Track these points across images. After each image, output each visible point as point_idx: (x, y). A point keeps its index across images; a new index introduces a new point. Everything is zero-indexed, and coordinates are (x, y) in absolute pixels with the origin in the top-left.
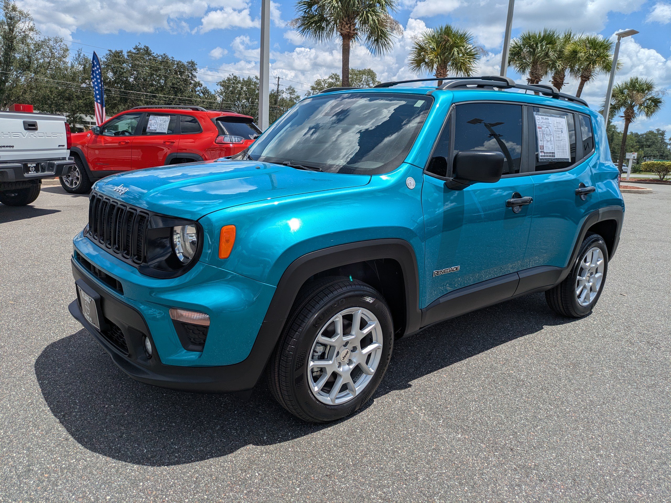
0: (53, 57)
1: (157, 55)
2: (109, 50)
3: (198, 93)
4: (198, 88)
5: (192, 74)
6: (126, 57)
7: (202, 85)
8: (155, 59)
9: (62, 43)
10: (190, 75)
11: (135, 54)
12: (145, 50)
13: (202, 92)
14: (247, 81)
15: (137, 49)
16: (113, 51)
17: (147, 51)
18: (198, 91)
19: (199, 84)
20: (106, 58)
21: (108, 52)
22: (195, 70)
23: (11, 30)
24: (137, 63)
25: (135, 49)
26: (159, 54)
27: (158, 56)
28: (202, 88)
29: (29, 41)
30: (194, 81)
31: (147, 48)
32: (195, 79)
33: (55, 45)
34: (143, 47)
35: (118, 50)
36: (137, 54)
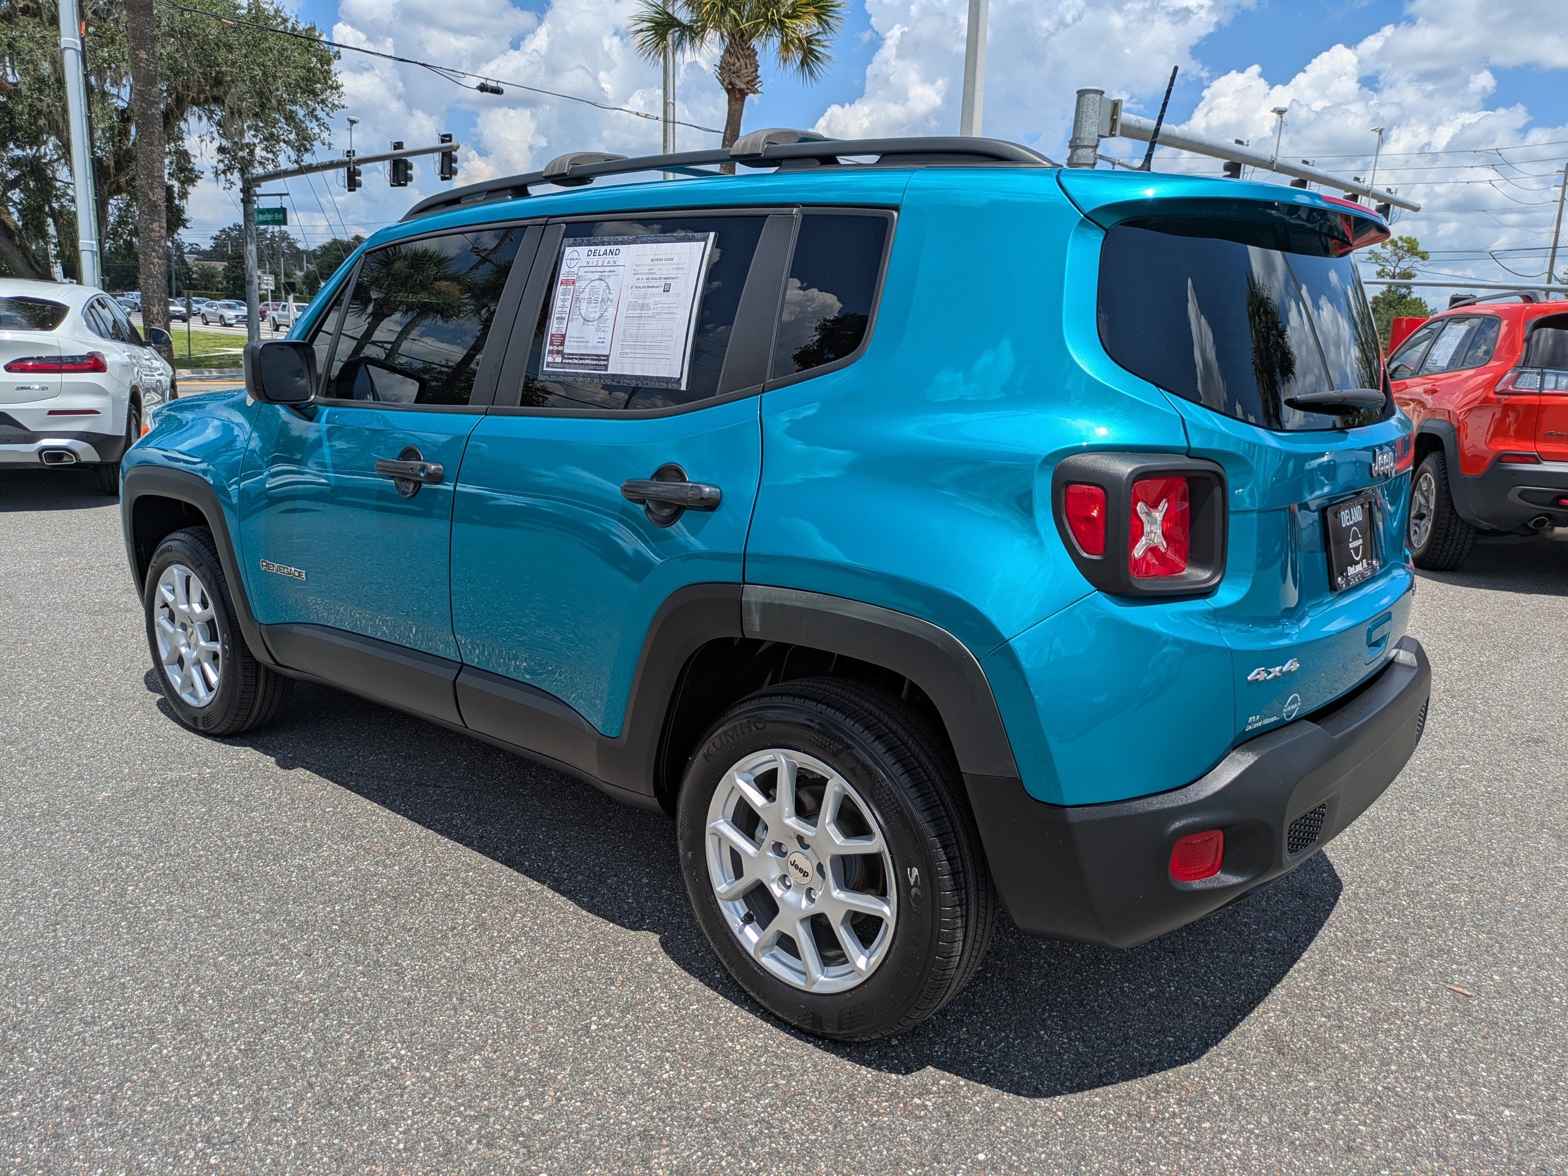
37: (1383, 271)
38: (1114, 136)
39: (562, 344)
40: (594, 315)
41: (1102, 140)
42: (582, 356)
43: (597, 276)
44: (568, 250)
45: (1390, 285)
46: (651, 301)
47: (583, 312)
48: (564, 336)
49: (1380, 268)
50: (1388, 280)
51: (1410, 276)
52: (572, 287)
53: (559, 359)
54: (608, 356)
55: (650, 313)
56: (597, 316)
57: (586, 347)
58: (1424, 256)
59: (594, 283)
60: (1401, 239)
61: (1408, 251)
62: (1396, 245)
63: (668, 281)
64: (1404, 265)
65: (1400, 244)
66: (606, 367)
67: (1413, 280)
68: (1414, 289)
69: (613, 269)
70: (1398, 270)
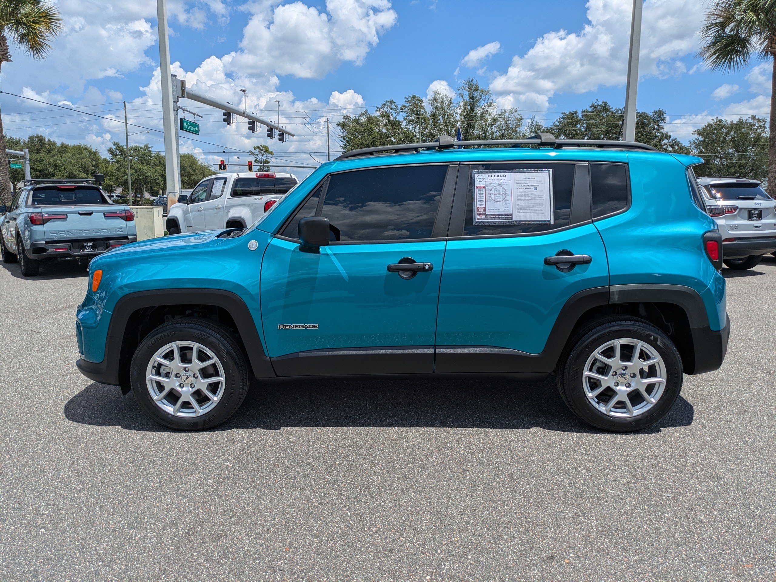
0: (507, 128)
1: (616, 109)
2: (563, 113)
3: (664, 147)
4: (665, 141)
5: (658, 125)
6: (580, 116)
7: (670, 137)
8: (613, 115)
9: (516, 113)
10: (656, 127)
11: (591, 112)
12: (602, 106)
13: (670, 145)
14: (737, 124)
15: (593, 106)
16: (568, 113)
17: (605, 107)
18: (665, 144)
19: (667, 137)
20: (558, 122)
21: (562, 115)
22: (663, 120)
23: (472, 109)
24: (592, 121)
25: (591, 107)
26: (617, 109)
27: (618, 111)
28: (670, 140)
29: (487, 116)
30: (661, 133)
31: (605, 104)
32: (662, 131)
33: (510, 116)
34: (600, 103)
35: (572, 111)
36: (593, 112)
37: (256, 160)
38: (184, 97)
39: (485, 210)
40: (499, 199)
41: (179, 99)
42: (499, 215)
43: (497, 185)
44: (476, 175)
45: (261, 166)
46: (529, 194)
47: (493, 198)
48: (485, 208)
49: (255, 159)
50: (259, 164)
51: (268, 162)
52: (484, 189)
53: (484, 216)
54: (512, 215)
55: (530, 198)
56: (501, 199)
57: (499, 211)
58: (272, 154)
59: (495, 187)
60: (261, 146)
61: (265, 151)
62: (260, 149)
63: (535, 186)
64: (264, 158)
65: (261, 148)
66: (512, 218)
67: (270, 164)
68: (271, 168)
69: (504, 182)
70: (262, 160)
